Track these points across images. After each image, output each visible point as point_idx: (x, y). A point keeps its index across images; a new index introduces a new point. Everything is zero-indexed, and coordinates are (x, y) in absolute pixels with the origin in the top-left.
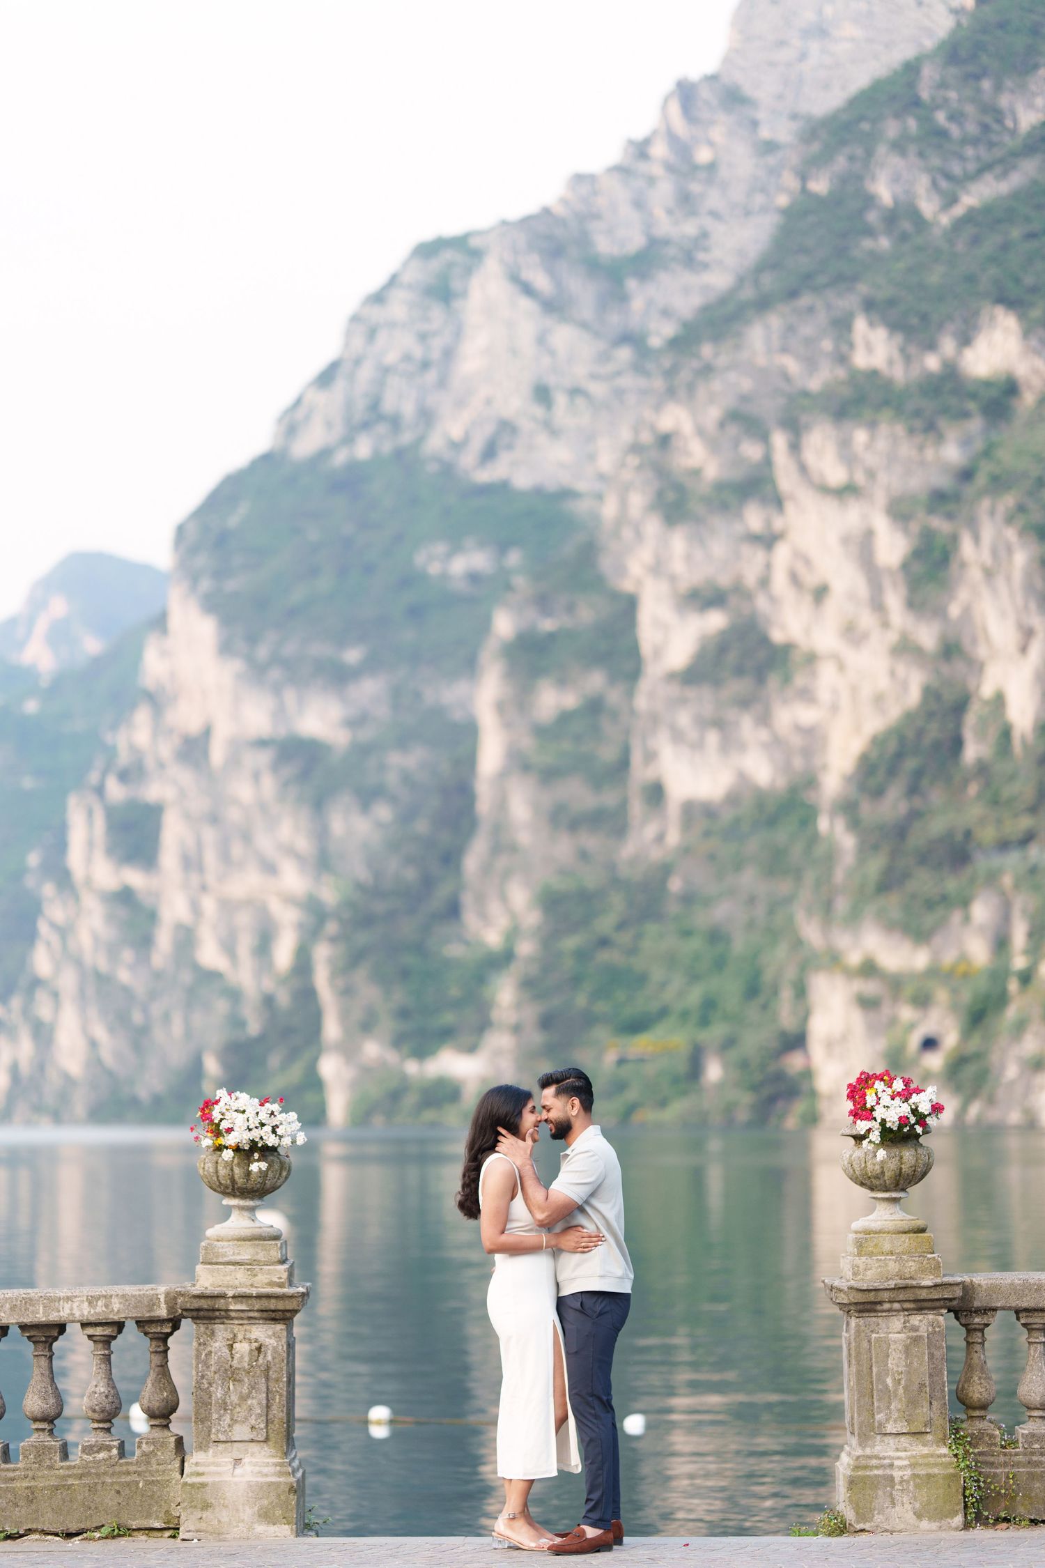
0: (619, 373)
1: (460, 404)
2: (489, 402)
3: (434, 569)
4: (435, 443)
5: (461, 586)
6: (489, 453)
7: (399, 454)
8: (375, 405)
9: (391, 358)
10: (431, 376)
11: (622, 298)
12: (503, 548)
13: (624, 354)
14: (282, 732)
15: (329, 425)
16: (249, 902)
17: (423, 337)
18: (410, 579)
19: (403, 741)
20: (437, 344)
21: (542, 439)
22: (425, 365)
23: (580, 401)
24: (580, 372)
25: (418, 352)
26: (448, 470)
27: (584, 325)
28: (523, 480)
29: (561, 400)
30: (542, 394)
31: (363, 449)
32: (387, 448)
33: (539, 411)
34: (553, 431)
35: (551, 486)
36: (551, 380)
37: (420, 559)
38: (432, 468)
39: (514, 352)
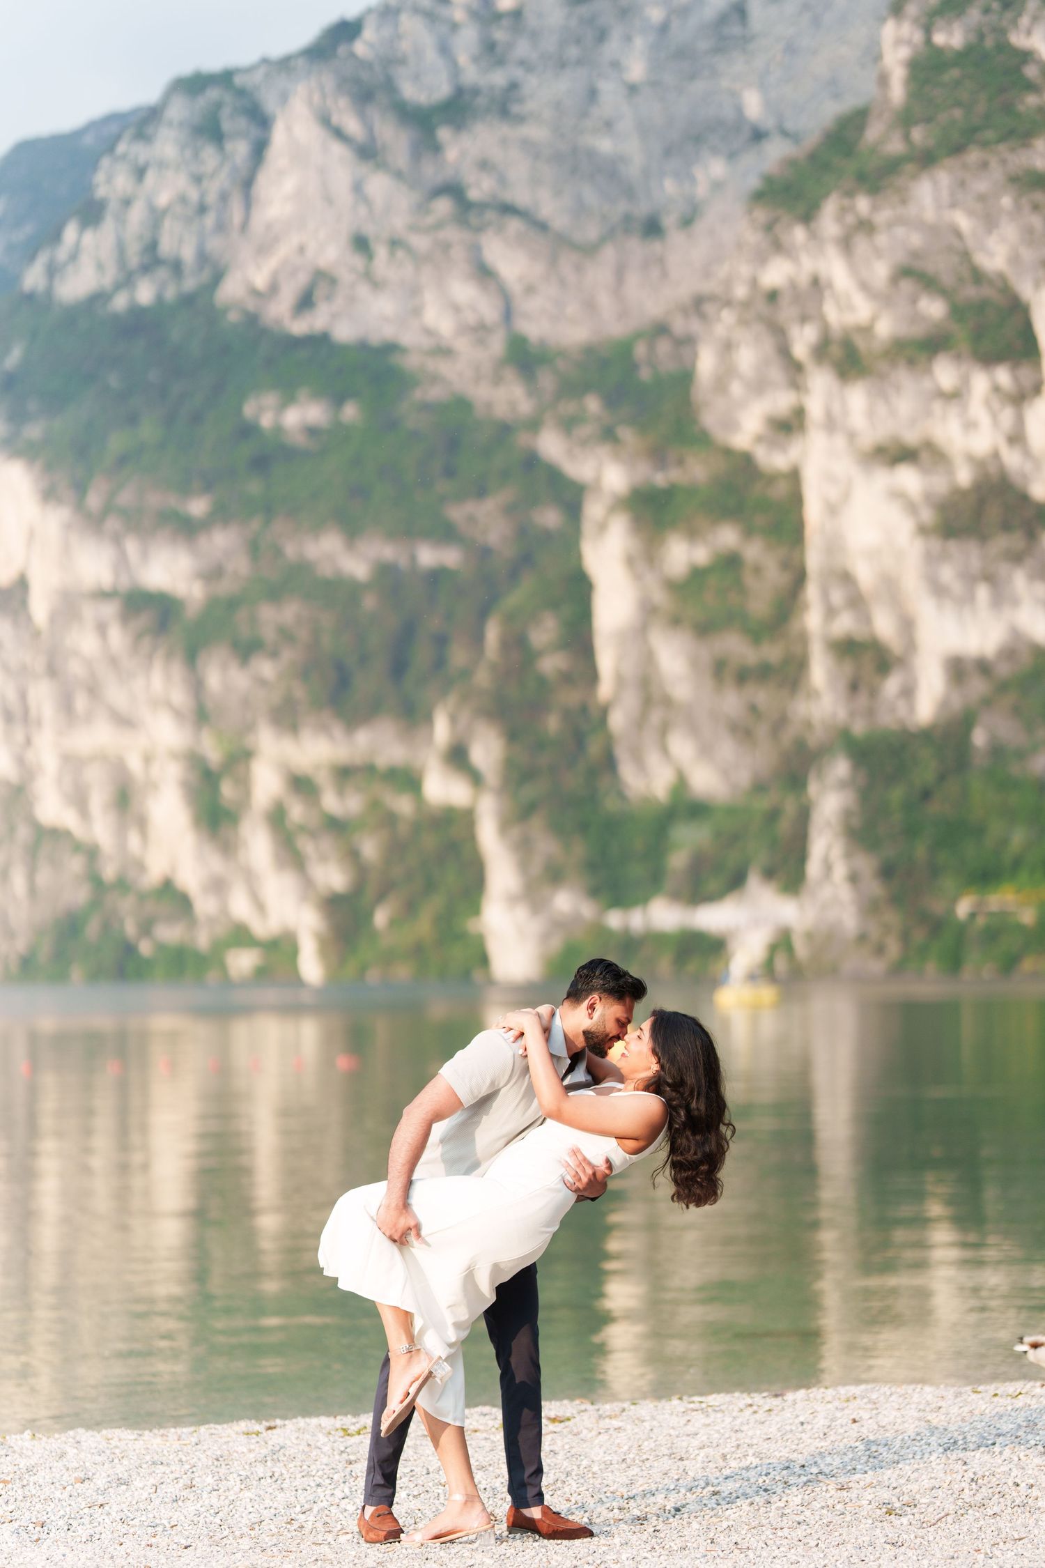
0: (439, 226)
1: (263, 250)
2: (301, 250)
3: (266, 421)
4: (231, 290)
5: (300, 440)
6: (306, 302)
7: (188, 301)
8: (151, 247)
9: (163, 199)
10: (210, 220)
11: (436, 148)
12: (339, 400)
13: (443, 206)
14: (124, 583)
15: (100, 267)
16: (100, 757)
17: (198, 179)
18: (248, 430)
19: (275, 594)
20: (213, 190)
21: (363, 290)
22: (202, 209)
23: (400, 254)
24: (399, 222)
25: (194, 195)
26: (252, 319)
27: (399, 175)
28: (344, 332)
29: (381, 252)
30: (361, 244)
31: (145, 293)
32: (170, 294)
33: (358, 261)
34: (376, 284)
35: (375, 339)
36: (369, 230)
37: (249, 410)
38: (233, 317)
39: (329, 200)
